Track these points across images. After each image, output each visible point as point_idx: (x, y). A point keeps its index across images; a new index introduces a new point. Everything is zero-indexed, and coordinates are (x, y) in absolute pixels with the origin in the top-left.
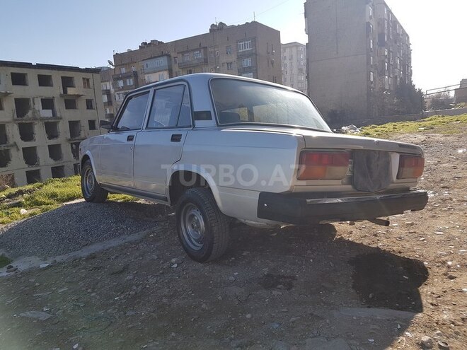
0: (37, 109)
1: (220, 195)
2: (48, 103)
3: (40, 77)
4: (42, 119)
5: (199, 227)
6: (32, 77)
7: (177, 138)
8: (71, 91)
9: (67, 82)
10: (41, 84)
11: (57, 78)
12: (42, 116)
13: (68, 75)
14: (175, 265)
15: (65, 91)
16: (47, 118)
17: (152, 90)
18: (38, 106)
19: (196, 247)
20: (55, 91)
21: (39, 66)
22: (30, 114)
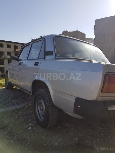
0: (6, 55)
1: (54, 95)
2: (9, 54)
3: (7, 45)
4: (7, 58)
5: (43, 109)
6: (5, 45)
7: (37, 64)
8: (17, 50)
9: (16, 47)
10: (8, 47)
11: (13, 46)
12: (7, 57)
13: (16, 45)
14: (30, 128)
15: (15, 50)
16: (9, 58)
17: (31, 44)
18: (6, 54)
19: (41, 119)
20: (12, 50)
21: (8, 42)
22: (3, 57)
